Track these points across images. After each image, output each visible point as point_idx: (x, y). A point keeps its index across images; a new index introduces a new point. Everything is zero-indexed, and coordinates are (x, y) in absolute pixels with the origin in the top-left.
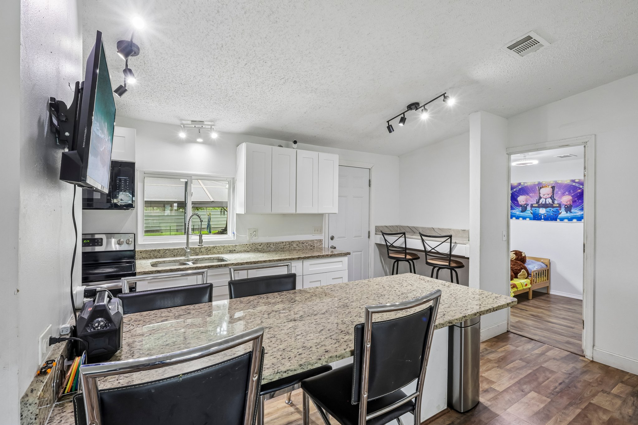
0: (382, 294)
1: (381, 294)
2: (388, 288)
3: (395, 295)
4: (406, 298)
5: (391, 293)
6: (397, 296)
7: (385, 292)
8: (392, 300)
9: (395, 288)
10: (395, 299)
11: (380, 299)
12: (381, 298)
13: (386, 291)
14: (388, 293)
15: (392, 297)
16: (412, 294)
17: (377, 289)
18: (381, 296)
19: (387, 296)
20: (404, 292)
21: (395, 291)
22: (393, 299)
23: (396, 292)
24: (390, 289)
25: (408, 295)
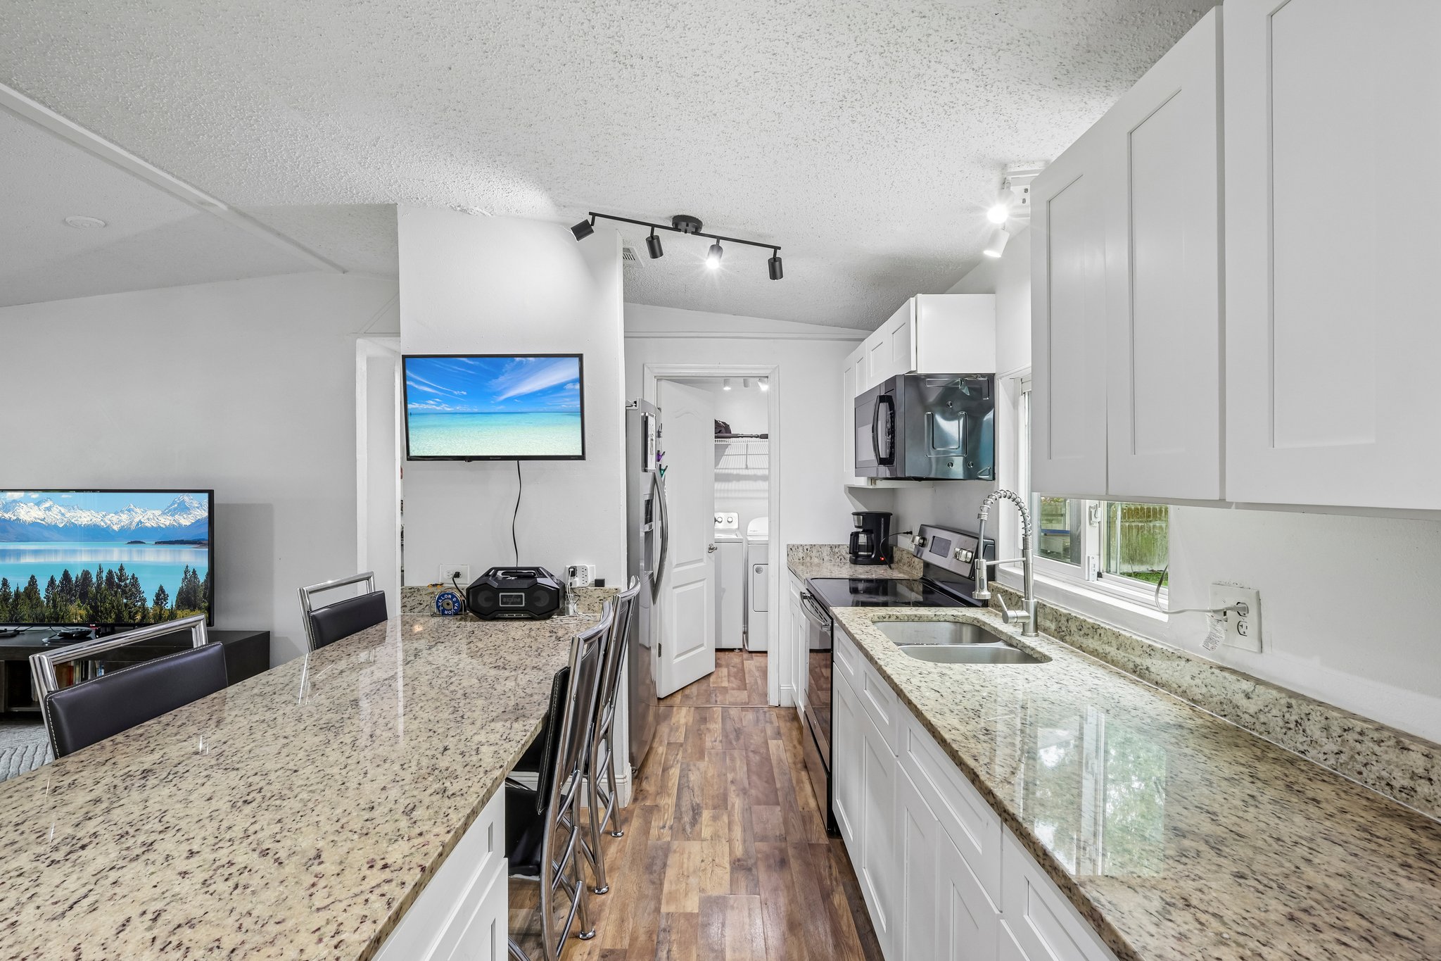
0: (248, 809)
1: (254, 804)
2: (241, 860)
3: (183, 824)
4: (127, 828)
5: (211, 827)
6: (173, 821)
7: (241, 821)
8: (191, 798)
9: (200, 876)
10: (178, 806)
11: (242, 782)
12: (244, 790)
13: (237, 832)
14: (225, 824)
15: (199, 807)
16: (91, 869)
17: (288, 823)
18: (249, 798)
19: (223, 805)
20: (138, 866)
21: (192, 853)
22: (187, 803)
23: (185, 847)
24: (223, 856)
25: (113, 855)
